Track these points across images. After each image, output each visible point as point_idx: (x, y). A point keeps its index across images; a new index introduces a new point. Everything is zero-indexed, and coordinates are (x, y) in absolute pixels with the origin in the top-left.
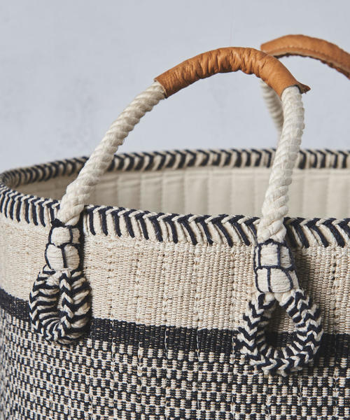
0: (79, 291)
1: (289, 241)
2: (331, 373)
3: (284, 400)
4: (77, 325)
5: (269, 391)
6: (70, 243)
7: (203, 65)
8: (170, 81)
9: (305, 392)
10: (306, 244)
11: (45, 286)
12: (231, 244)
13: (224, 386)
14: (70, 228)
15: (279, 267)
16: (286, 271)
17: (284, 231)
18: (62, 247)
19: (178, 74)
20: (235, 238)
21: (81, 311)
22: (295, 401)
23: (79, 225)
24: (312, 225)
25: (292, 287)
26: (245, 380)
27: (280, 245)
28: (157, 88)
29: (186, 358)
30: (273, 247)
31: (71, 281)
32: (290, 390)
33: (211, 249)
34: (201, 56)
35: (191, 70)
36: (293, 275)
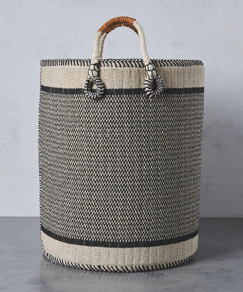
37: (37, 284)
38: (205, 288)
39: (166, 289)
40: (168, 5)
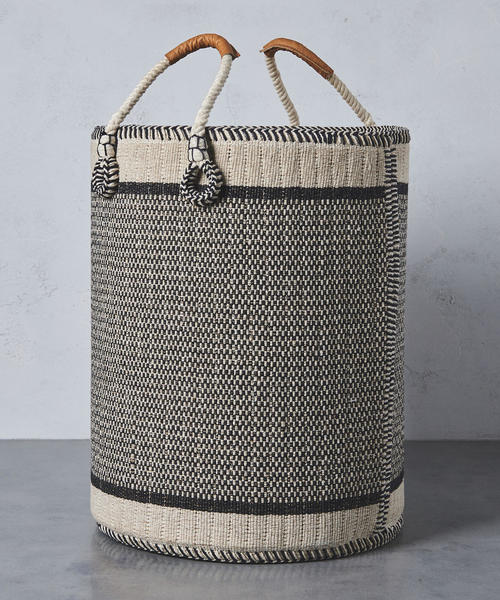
0: (112, 167)
1: (206, 136)
2: (228, 206)
3: (204, 220)
4: (111, 185)
5: (197, 215)
6: (109, 143)
7: (190, 44)
8: (172, 56)
9: (215, 216)
10: (216, 139)
11: (99, 168)
12: (180, 139)
13: (175, 213)
14: (110, 136)
15: (198, 148)
16: (201, 150)
17: (204, 131)
18: (105, 145)
19: (177, 52)
20: (182, 137)
21: (112, 178)
22: (209, 220)
23: (115, 135)
24: (220, 130)
25: (204, 158)
26: (185, 209)
27: (199, 138)
28: (165, 60)
29: (157, 199)
30: (195, 139)
31: (108, 162)
32: (207, 214)
33: (170, 142)
34: (189, 41)
35: (183, 48)
36: (206, 153)
37: (86, 573)
38: (420, 580)
39: (343, 582)
40: (346, 20)
